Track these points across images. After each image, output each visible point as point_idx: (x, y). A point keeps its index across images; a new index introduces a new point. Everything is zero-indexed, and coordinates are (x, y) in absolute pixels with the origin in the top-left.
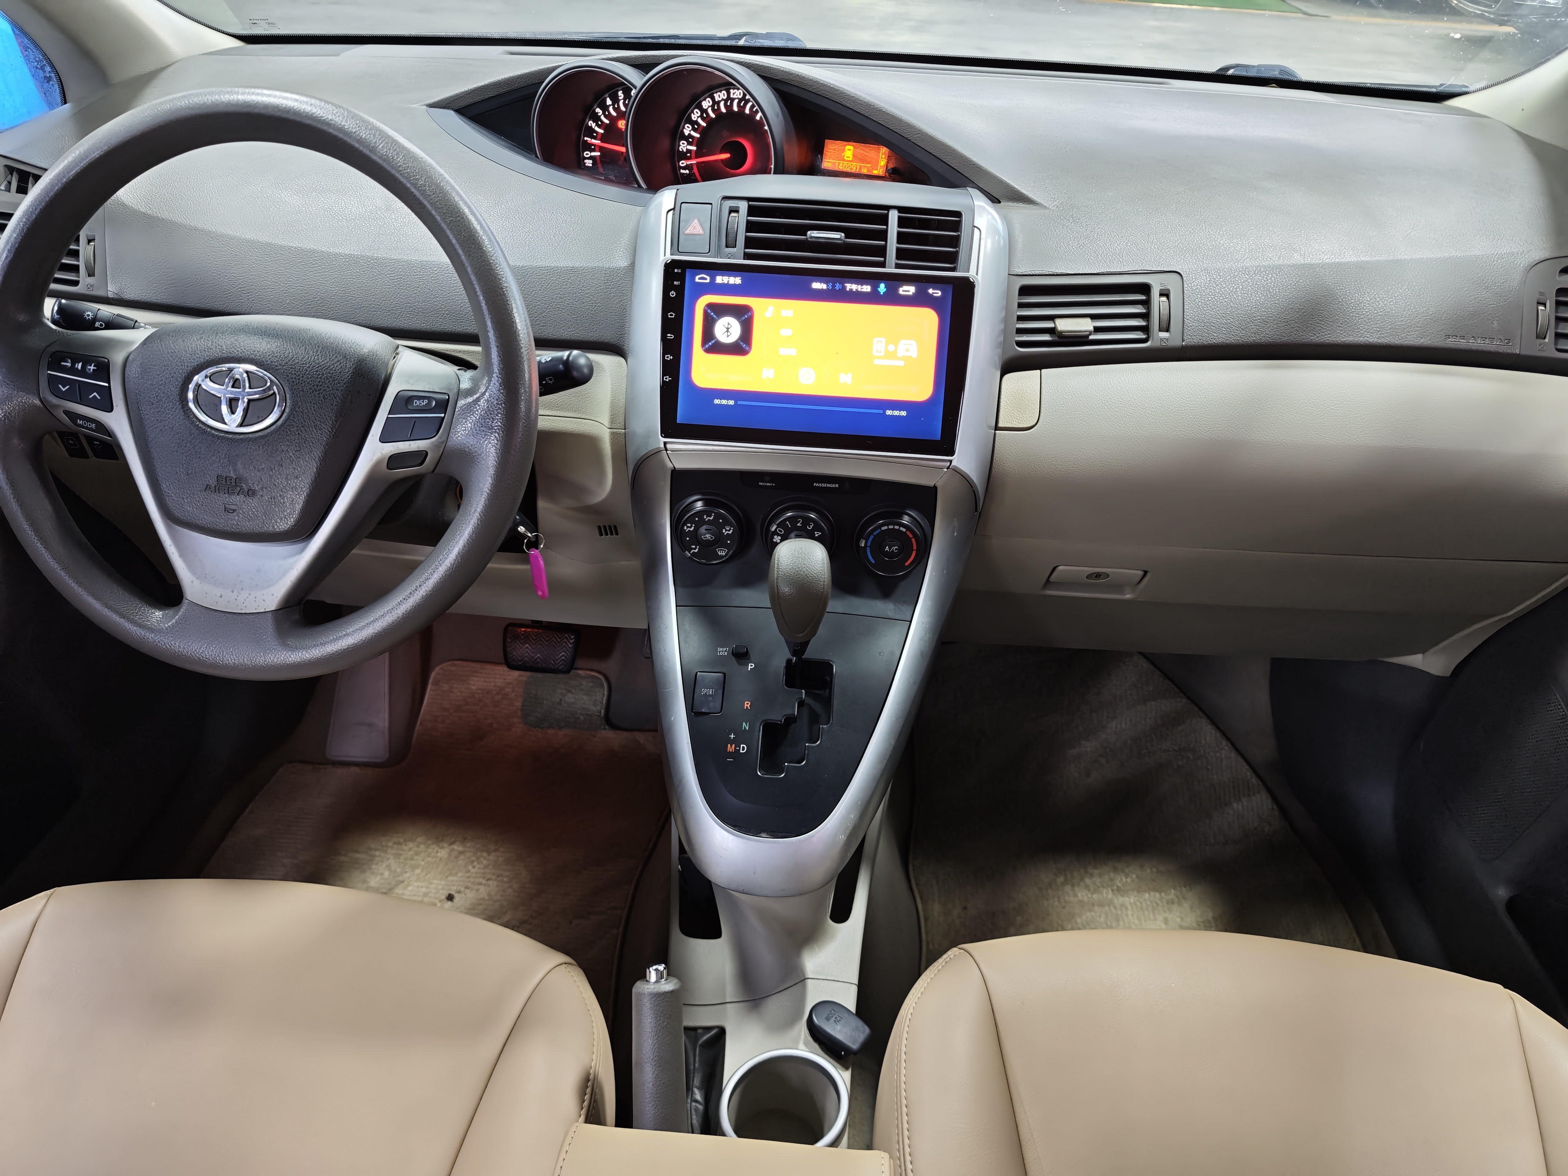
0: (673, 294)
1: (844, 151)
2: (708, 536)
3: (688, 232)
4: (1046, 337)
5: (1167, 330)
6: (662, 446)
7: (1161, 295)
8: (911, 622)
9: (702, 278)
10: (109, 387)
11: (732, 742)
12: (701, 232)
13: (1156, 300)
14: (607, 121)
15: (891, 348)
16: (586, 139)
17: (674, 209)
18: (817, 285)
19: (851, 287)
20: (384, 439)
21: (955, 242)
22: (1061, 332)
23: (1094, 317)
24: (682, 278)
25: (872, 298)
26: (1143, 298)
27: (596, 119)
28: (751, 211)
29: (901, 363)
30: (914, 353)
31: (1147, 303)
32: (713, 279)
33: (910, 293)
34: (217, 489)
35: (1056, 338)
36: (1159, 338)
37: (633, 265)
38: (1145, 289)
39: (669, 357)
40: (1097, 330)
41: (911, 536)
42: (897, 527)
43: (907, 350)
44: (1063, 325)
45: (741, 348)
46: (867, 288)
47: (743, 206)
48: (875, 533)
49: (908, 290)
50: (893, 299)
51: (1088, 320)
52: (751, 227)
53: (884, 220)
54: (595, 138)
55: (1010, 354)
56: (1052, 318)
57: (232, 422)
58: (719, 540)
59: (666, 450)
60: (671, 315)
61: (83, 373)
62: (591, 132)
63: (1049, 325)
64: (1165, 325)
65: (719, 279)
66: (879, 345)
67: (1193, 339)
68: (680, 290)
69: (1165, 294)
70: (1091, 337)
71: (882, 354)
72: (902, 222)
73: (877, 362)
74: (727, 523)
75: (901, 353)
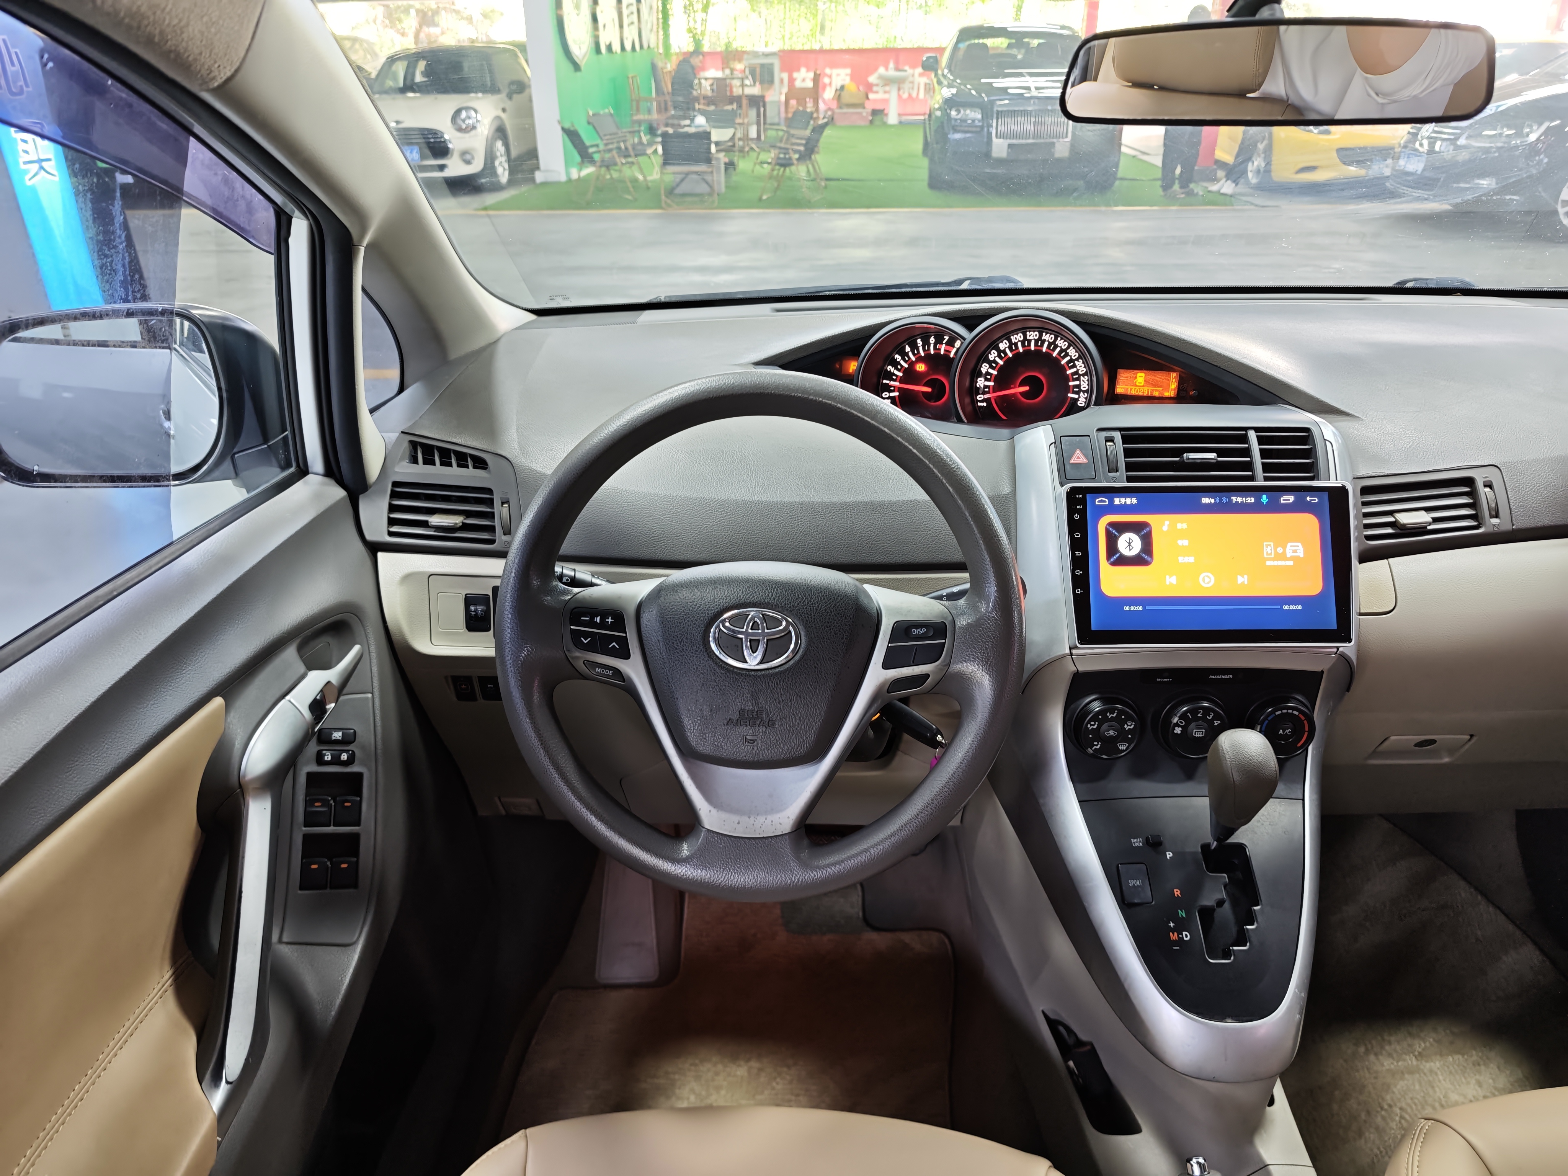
0: (1077, 517)
1: (1136, 378)
2: (1111, 732)
3: (1072, 461)
4: (1389, 531)
5: (1497, 516)
6: (1067, 651)
7: (1485, 486)
8: (1303, 800)
9: (1101, 501)
10: (626, 636)
11: (1173, 930)
12: (1085, 461)
13: (1484, 492)
14: (906, 365)
15: (1280, 550)
16: (885, 381)
17: (1055, 443)
18: (1206, 500)
19: (1237, 499)
20: (886, 665)
21: (1310, 453)
22: (1404, 525)
23: (1428, 509)
24: (1083, 502)
25: (1257, 508)
26: (1468, 489)
27: (895, 364)
28: (1125, 440)
29: (1291, 563)
30: (1301, 553)
31: (1474, 494)
32: (1111, 501)
33: (1291, 501)
34: (737, 723)
35: (1398, 531)
36: (1493, 524)
37: (1014, 492)
38: (1469, 482)
39: (1079, 572)
40: (1436, 520)
41: (1303, 718)
42: (1285, 711)
43: (1295, 551)
44: (1405, 519)
45: (1142, 560)
46: (1251, 500)
47: (1117, 436)
48: (1269, 719)
49: (1288, 499)
50: (1275, 508)
51: (1423, 512)
52: (1128, 453)
53: (1244, 439)
54: (895, 380)
55: (1362, 547)
56: (1391, 513)
57: (753, 661)
58: (1122, 736)
59: (1071, 655)
60: (1078, 535)
61: (603, 625)
62: (890, 376)
63: (1390, 519)
64: (1493, 511)
65: (1117, 501)
66: (1269, 549)
67: (1521, 523)
68: (1083, 513)
69: (1489, 485)
70: (1429, 528)
71: (1273, 556)
72: (1261, 441)
73: (1269, 563)
74: (1129, 718)
75: (1289, 554)
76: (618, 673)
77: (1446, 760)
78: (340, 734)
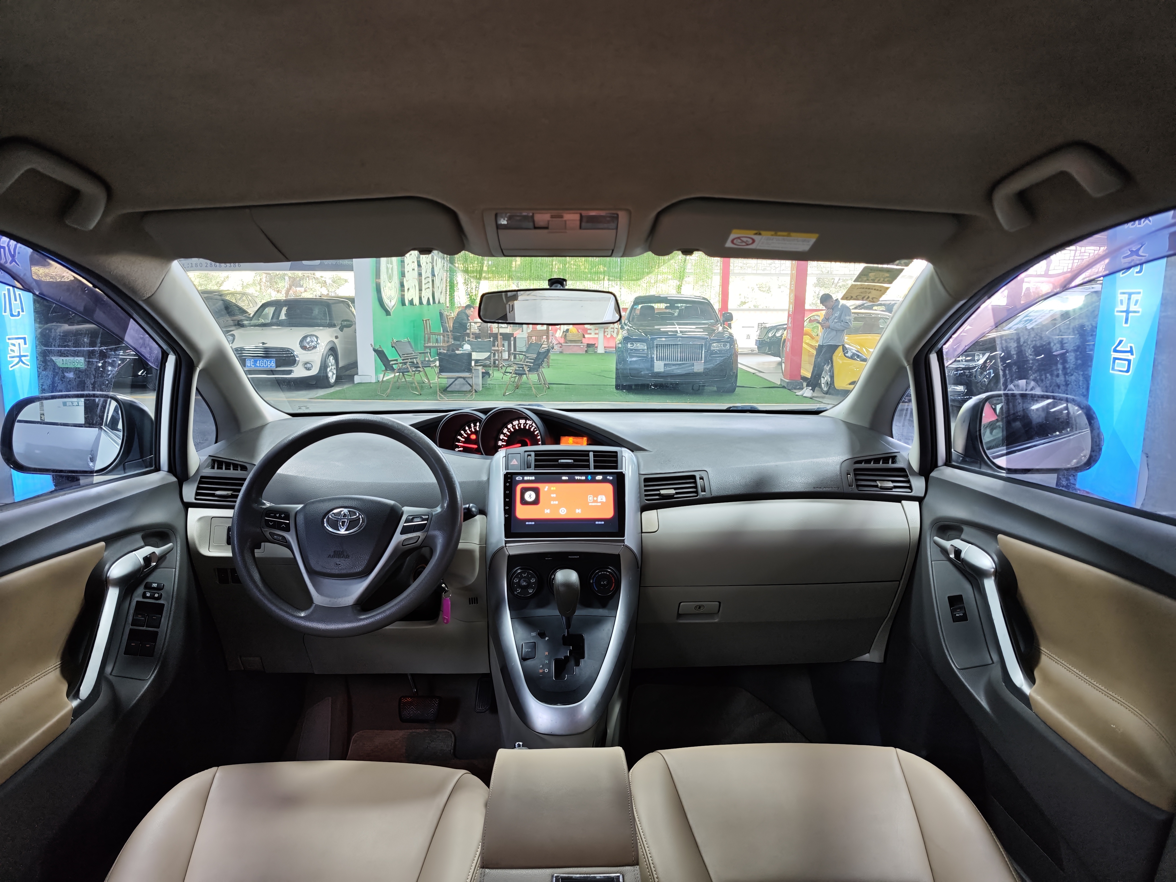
0: (508, 484)
1: (569, 440)
2: (524, 583)
3: (512, 464)
4: (657, 497)
5: (705, 492)
6: (504, 545)
7: (700, 479)
8: (616, 617)
9: (519, 478)
10: (289, 522)
11: (541, 668)
12: (517, 463)
13: (699, 482)
14: (466, 436)
15: (595, 499)
16: (456, 443)
17: (505, 456)
18: (564, 478)
19: (577, 478)
20: (402, 533)
21: (616, 462)
22: (663, 494)
23: (675, 489)
24: (511, 478)
25: (586, 481)
26: (693, 481)
27: (461, 435)
28: (536, 455)
29: (600, 504)
30: (604, 500)
31: (695, 482)
32: (523, 478)
33: (601, 479)
34: (333, 557)
35: (661, 497)
36: (702, 494)
37: (489, 479)
38: (694, 477)
39: (507, 508)
40: (677, 493)
41: (611, 576)
42: (603, 573)
43: (602, 499)
44: (662, 492)
45: (536, 502)
46: (583, 478)
47: (533, 454)
48: (596, 576)
49: (599, 477)
50: (594, 481)
51: (673, 490)
52: (536, 460)
53: (588, 456)
54: (461, 443)
55: (643, 504)
56: (658, 490)
57: (341, 530)
58: (529, 585)
59: (506, 546)
60: (507, 492)
61: (280, 518)
62: (459, 441)
63: (658, 492)
64: (703, 490)
65: (526, 478)
66: (590, 498)
67: (715, 493)
68: (511, 483)
69: (702, 478)
70: (675, 496)
71: (592, 501)
72: (594, 456)
73: (590, 504)
74: (533, 577)
75: (599, 500)
76: (284, 537)
77: (716, 620)
78: (156, 585)
